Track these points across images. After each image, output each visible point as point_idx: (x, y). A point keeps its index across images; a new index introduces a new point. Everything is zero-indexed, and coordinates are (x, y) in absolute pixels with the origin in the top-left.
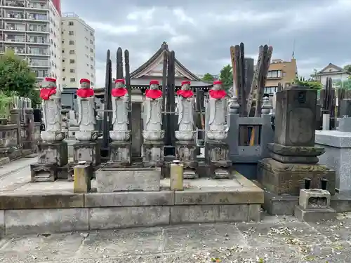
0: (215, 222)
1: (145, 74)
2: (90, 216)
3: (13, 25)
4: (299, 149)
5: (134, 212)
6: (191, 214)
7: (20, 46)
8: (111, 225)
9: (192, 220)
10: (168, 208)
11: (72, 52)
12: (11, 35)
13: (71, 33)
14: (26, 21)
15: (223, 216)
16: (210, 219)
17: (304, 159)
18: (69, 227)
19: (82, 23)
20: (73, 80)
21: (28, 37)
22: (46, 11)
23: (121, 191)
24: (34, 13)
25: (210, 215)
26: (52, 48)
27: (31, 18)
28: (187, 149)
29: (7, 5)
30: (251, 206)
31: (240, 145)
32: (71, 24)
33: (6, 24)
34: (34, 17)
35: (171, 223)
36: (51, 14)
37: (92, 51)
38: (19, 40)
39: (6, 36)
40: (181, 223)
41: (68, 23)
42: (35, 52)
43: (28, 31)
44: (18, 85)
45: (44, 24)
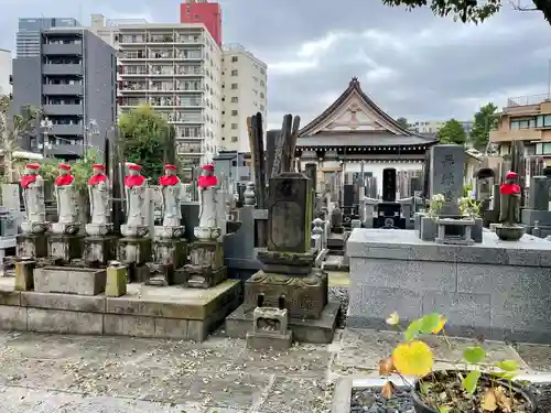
0: (150, 338)
1: (323, 128)
2: (28, 317)
3: (159, 68)
4: (278, 256)
5: (70, 316)
6: (124, 325)
7: (168, 96)
8: (47, 329)
9: (126, 333)
10: (100, 317)
11: (235, 99)
12: (157, 81)
13: (234, 73)
14: (176, 62)
15: (159, 332)
16: (145, 334)
17: (287, 269)
18: (9, 326)
19: (250, 56)
20: (235, 139)
21: (178, 82)
22: (199, 46)
23: (70, 293)
24: (185, 49)
25: (145, 329)
26: (207, 96)
27: (181, 57)
28: (165, 249)
29: (152, 41)
30: (190, 322)
31: (256, 245)
32: (235, 59)
33: (151, 67)
34: (186, 54)
35: (104, 333)
36: (206, 49)
37: (262, 96)
38: (166, 87)
39: (151, 83)
40: (114, 335)
41: (230, 59)
42: (186, 103)
43: (177, 75)
44: (151, 150)
45: (197, 64)
